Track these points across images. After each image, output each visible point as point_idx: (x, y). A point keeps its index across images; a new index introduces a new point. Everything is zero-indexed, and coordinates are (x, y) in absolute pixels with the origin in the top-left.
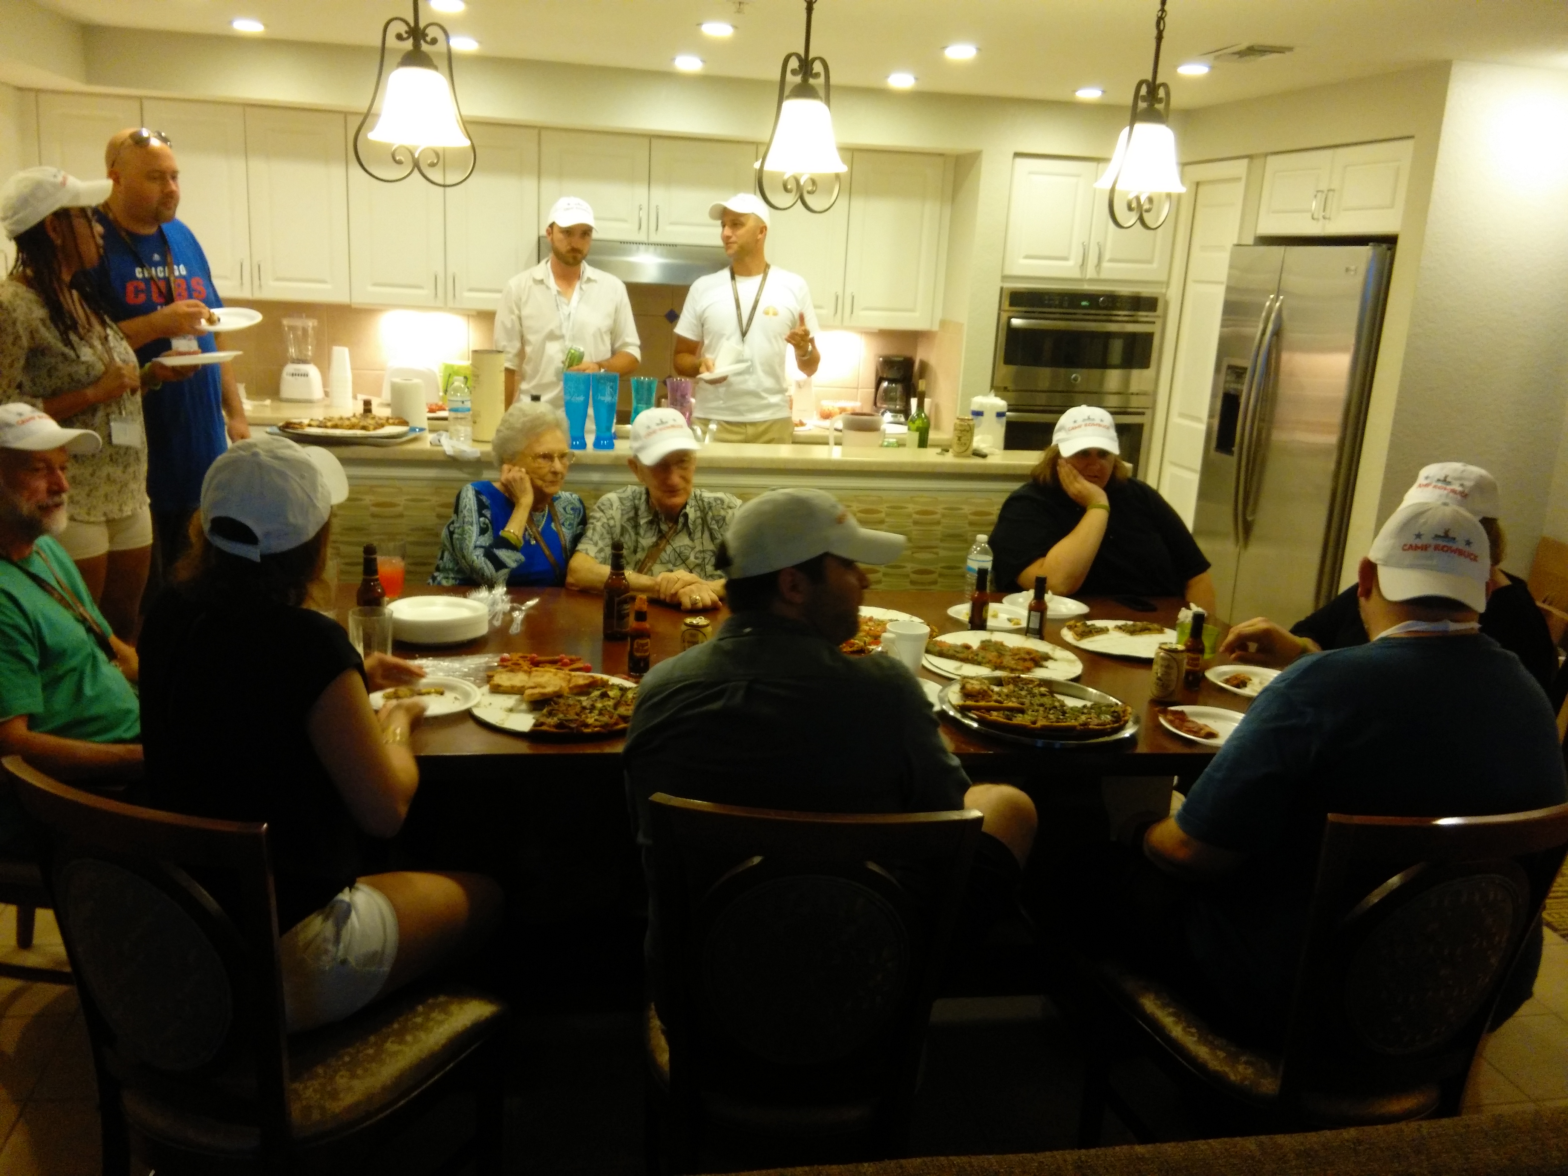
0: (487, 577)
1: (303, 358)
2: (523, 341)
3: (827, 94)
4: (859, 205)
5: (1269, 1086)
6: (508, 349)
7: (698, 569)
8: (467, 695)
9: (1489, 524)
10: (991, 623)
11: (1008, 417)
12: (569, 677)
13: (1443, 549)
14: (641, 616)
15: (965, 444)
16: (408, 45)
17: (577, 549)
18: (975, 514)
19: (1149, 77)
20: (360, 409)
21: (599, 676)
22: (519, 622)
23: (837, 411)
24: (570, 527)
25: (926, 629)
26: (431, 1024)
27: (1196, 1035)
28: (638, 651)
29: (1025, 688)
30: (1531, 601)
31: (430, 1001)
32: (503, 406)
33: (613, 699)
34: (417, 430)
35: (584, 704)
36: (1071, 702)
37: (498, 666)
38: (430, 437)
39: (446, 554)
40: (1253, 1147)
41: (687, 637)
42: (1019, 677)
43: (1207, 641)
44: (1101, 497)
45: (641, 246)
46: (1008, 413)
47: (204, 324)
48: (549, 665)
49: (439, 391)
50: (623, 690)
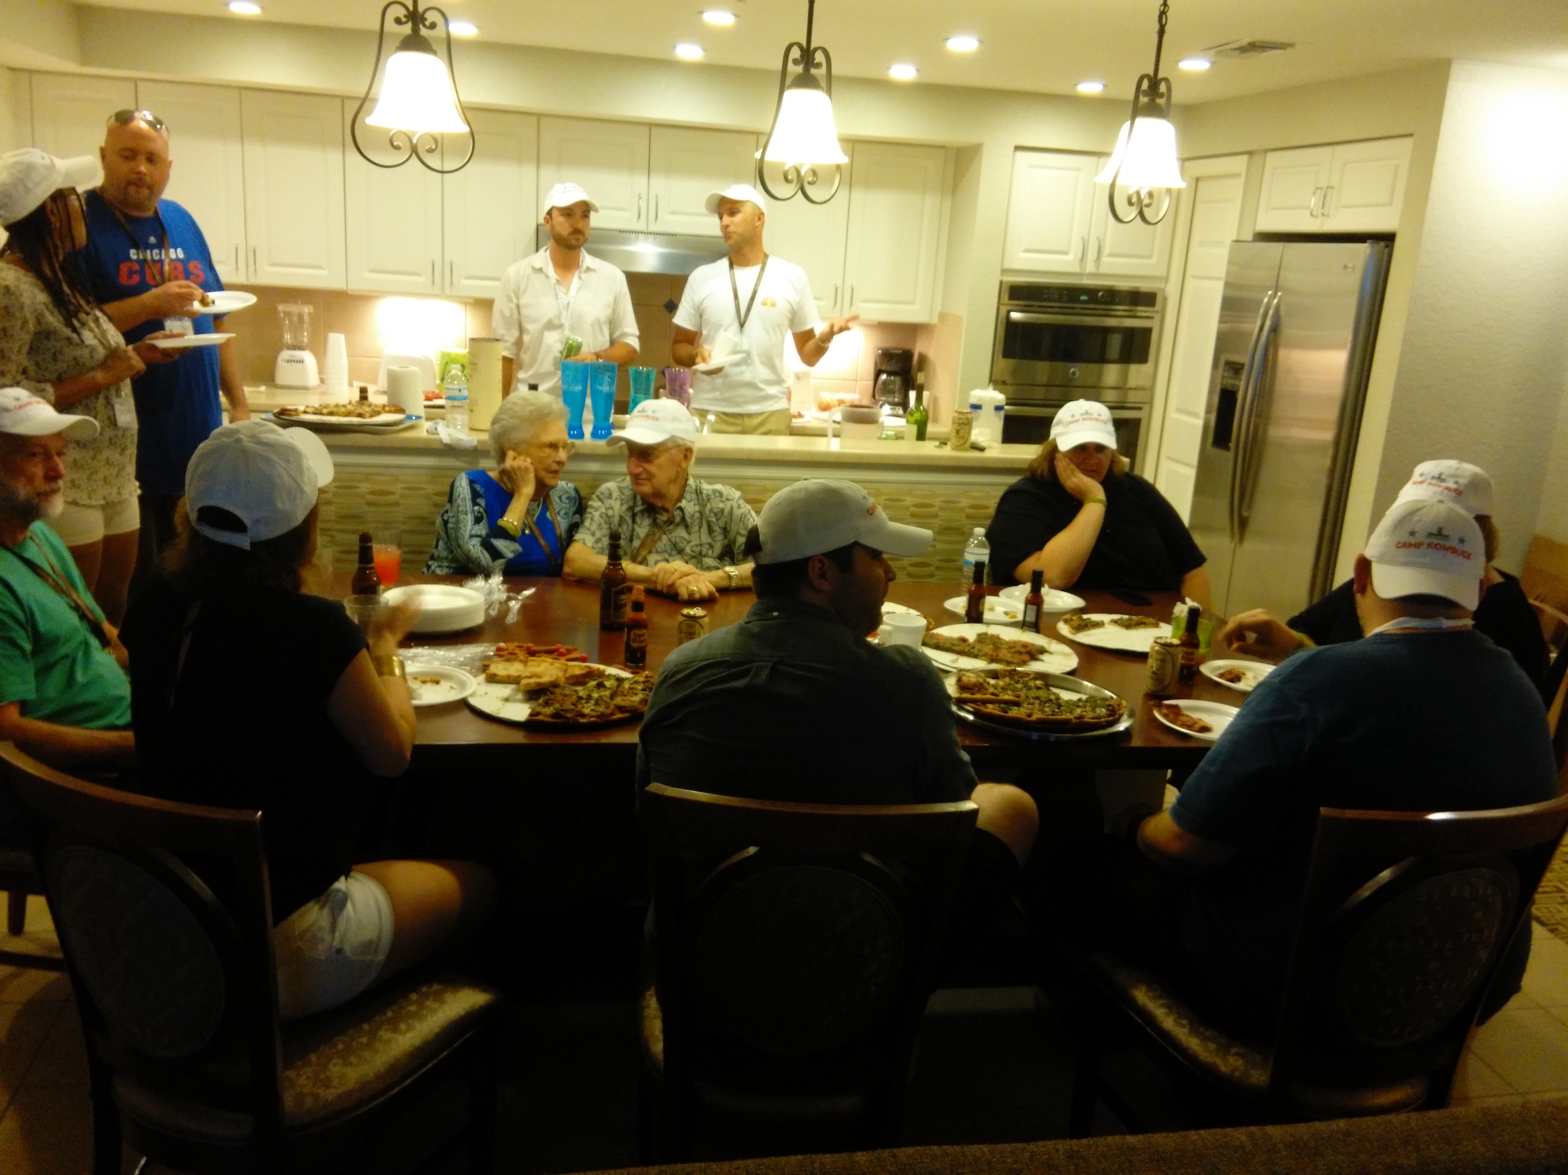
0: (483, 566)
1: (299, 344)
2: (521, 330)
3: (829, 84)
4: (858, 195)
5: (1259, 1077)
6: (507, 338)
7: (694, 561)
8: (462, 685)
9: (1483, 521)
10: (987, 616)
11: (1006, 411)
12: (565, 667)
13: (1436, 547)
14: (638, 606)
15: (963, 437)
16: (407, 29)
17: (574, 538)
18: (973, 507)
19: (1151, 72)
20: (356, 396)
21: (596, 666)
22: (516, 612)
23: (836, 403)
24: (565, 516)
25: (923, 622)
26: (425, 1012)
27: (1188, 1026)
28: (634, 641)
29: (1021, 681)
30: (1524, 598)
31: (424, 989)
32: (500, 395)
33: (609, 689)
34: (414, 418)
35: (581, 694)
36: (1066, 696)
37: (495, 655)
38: (427, 425)
39: (441, 543)
40: (1244, 1138)
41: (684, 628)
42: (1015, 670)
43: (1202, 636)
44: (1097, 491)
45: (640, 235)
46: (1006, 407)
47: (197, 306)
48: (546, 655)
49: (435, 379)
50: (620, 680)
